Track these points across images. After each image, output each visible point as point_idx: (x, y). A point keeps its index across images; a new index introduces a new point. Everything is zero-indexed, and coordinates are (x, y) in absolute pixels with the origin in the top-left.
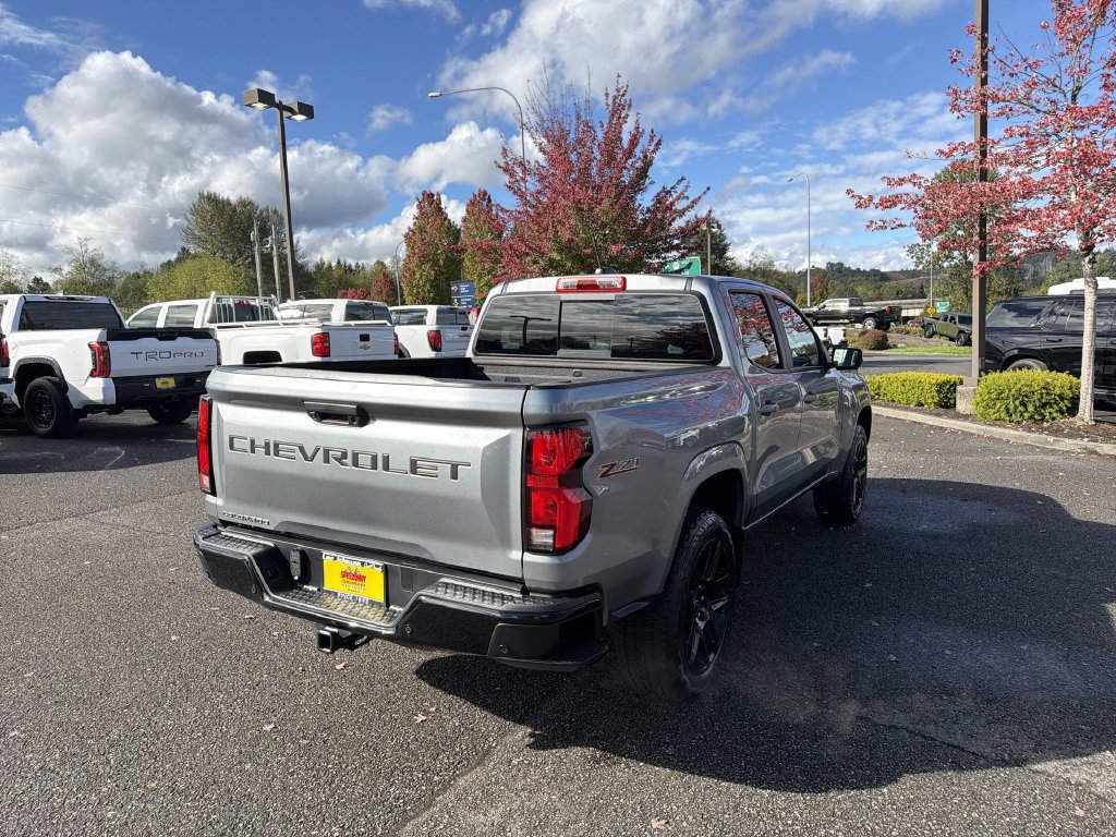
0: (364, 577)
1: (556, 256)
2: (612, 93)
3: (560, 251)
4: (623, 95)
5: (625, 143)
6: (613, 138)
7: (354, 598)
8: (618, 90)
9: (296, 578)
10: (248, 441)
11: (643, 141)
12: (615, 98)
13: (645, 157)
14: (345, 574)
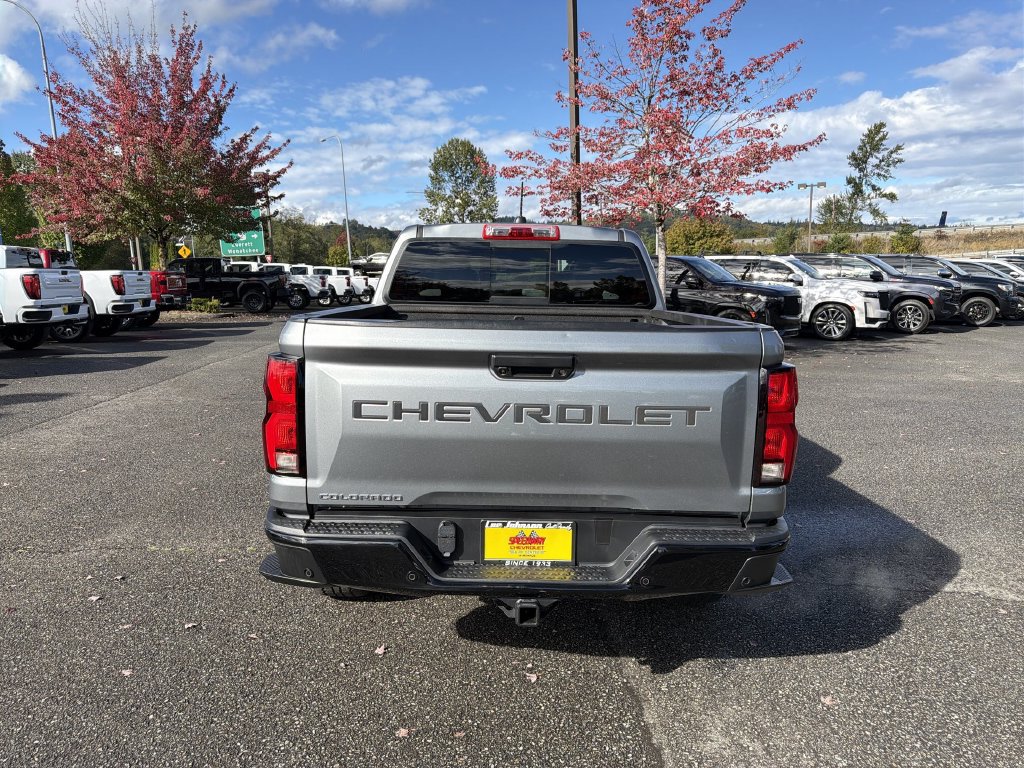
0: (543, 540)
1: (129, 195)
2: (179, 31)
3: (136, 189)
4: (191, 35)
5: (196, 87)
6: (182, 79)
7: (530, 563)
8: (185, 28)
9: (447, 555)
10: (390, 405)
11: (217, 86)
12: (182, 37)
13: (218, 102)
14: (514, 540)
